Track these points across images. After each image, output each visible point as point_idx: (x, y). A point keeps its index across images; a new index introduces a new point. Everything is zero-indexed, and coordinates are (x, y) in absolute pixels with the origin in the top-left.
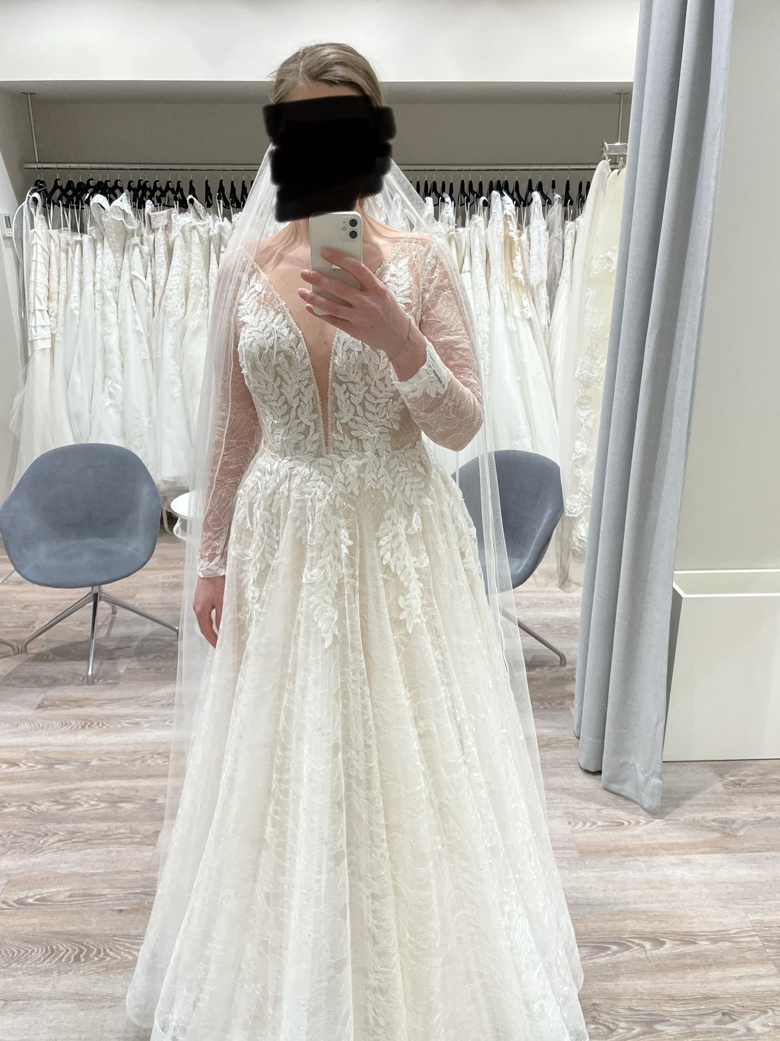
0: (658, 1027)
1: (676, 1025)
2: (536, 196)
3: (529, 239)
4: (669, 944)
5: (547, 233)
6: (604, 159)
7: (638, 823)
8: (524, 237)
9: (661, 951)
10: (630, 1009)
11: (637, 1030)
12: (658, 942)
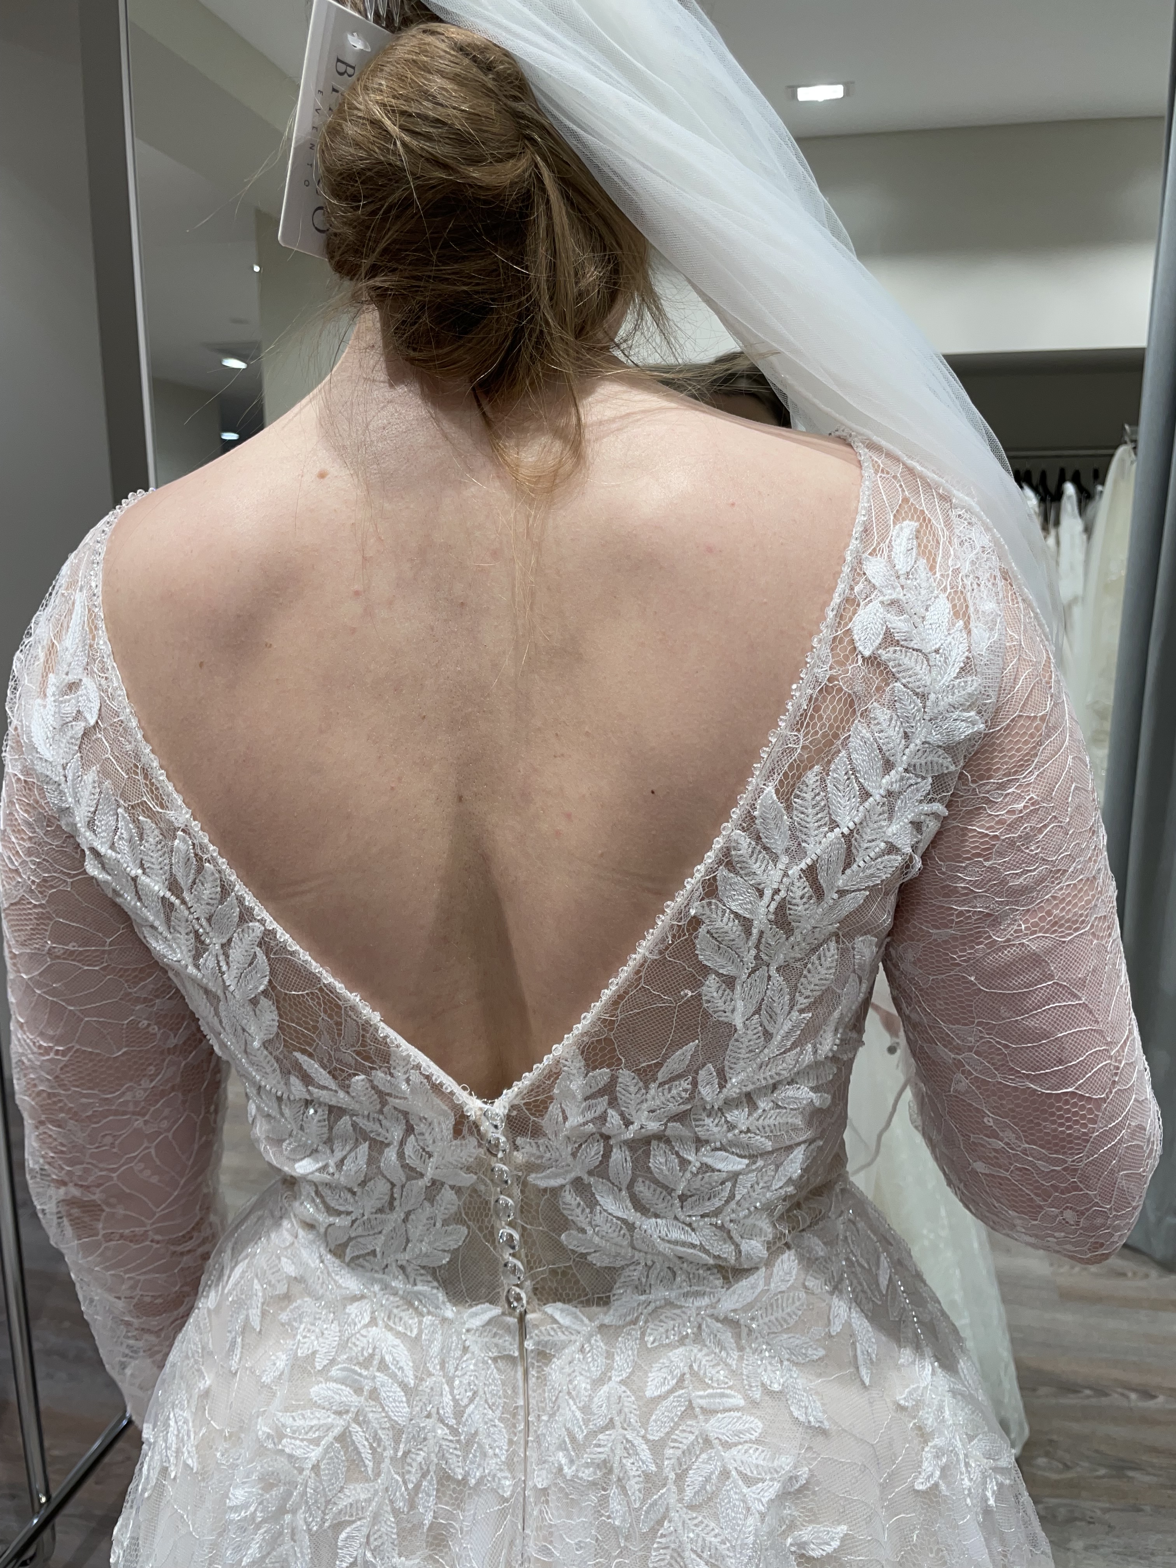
0: (1131, 1473)
1: (1154, 1475)
2: (1070, 489)
3: (1058, 543)
4: (1161, 1399)
5: (1085, 537)
6: (1125, 443)
7: (1147, 1276)
8: (1051, 541)
9: (1151, 1404)
10: (1097, 1451)
11: (1102, 1472)
12: (1147, 1394)
